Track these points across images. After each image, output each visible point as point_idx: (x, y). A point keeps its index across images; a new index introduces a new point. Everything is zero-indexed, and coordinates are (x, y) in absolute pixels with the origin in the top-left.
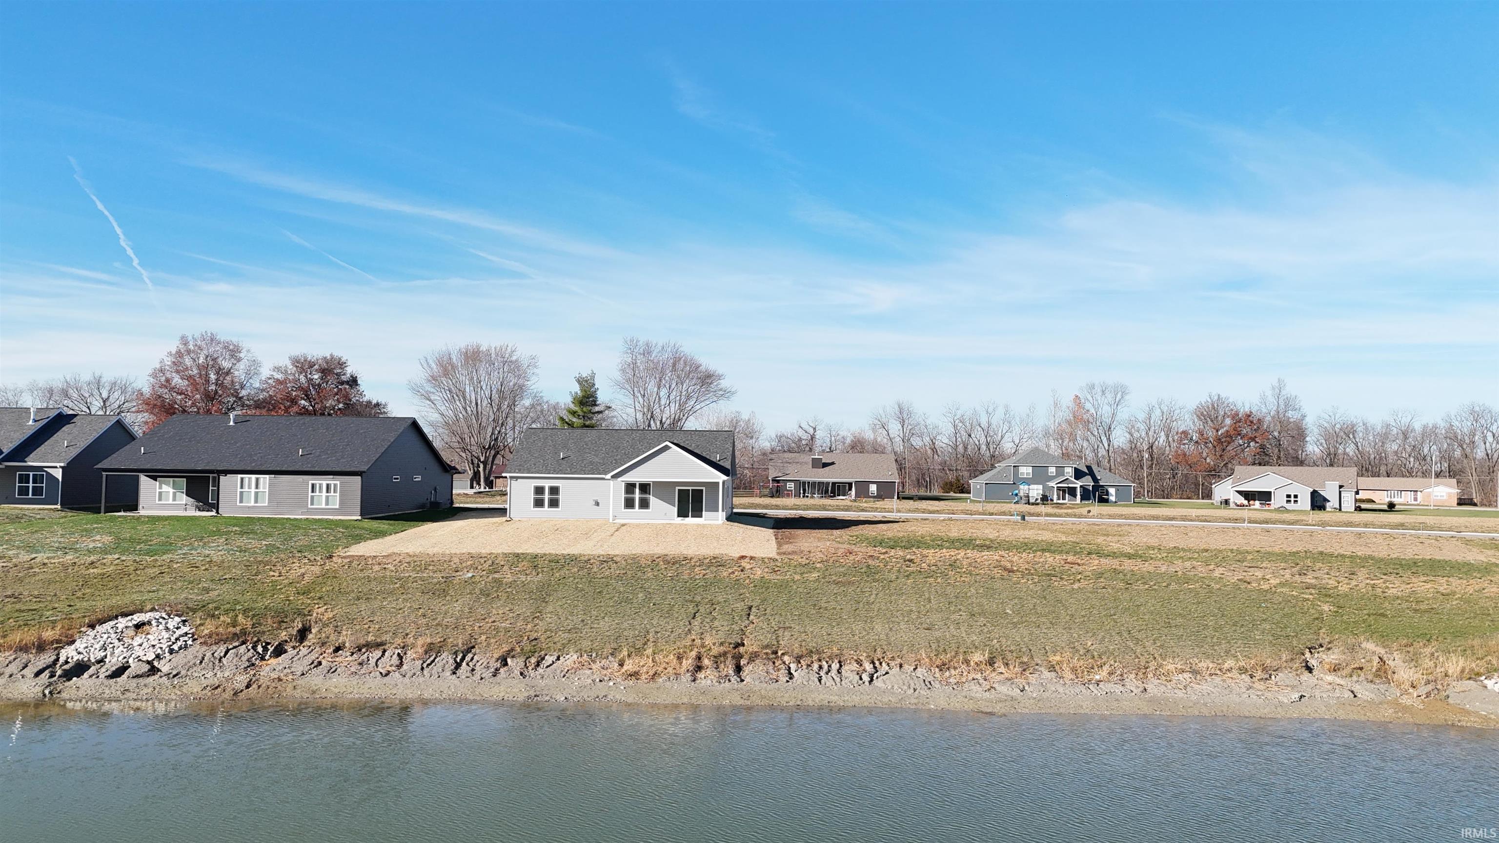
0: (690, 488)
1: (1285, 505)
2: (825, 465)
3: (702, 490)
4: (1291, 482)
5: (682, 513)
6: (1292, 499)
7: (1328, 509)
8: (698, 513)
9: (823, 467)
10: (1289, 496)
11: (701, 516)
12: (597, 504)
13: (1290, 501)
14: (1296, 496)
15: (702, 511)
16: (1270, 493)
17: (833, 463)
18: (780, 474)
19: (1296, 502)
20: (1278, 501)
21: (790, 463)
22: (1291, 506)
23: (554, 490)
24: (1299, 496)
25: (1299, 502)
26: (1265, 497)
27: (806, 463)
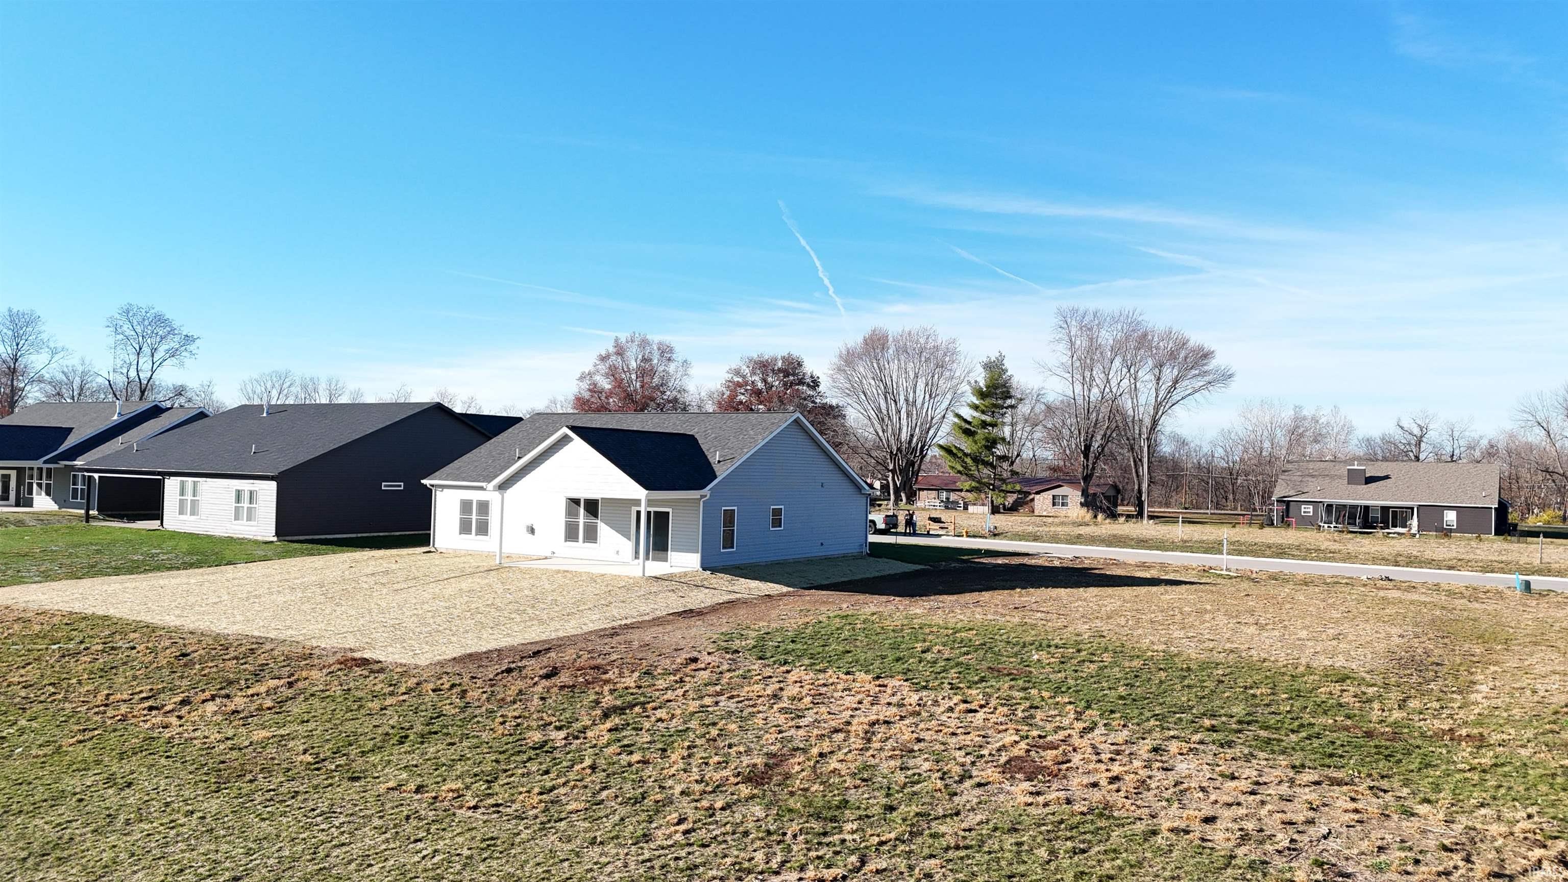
0: (652, 510)
2: (1370, 480)
3: (668, 514)
9: (1366, 483)
17: (1387, 477)
18: (1290, 493)
21: (1313, 476)
27: (1340, 477)
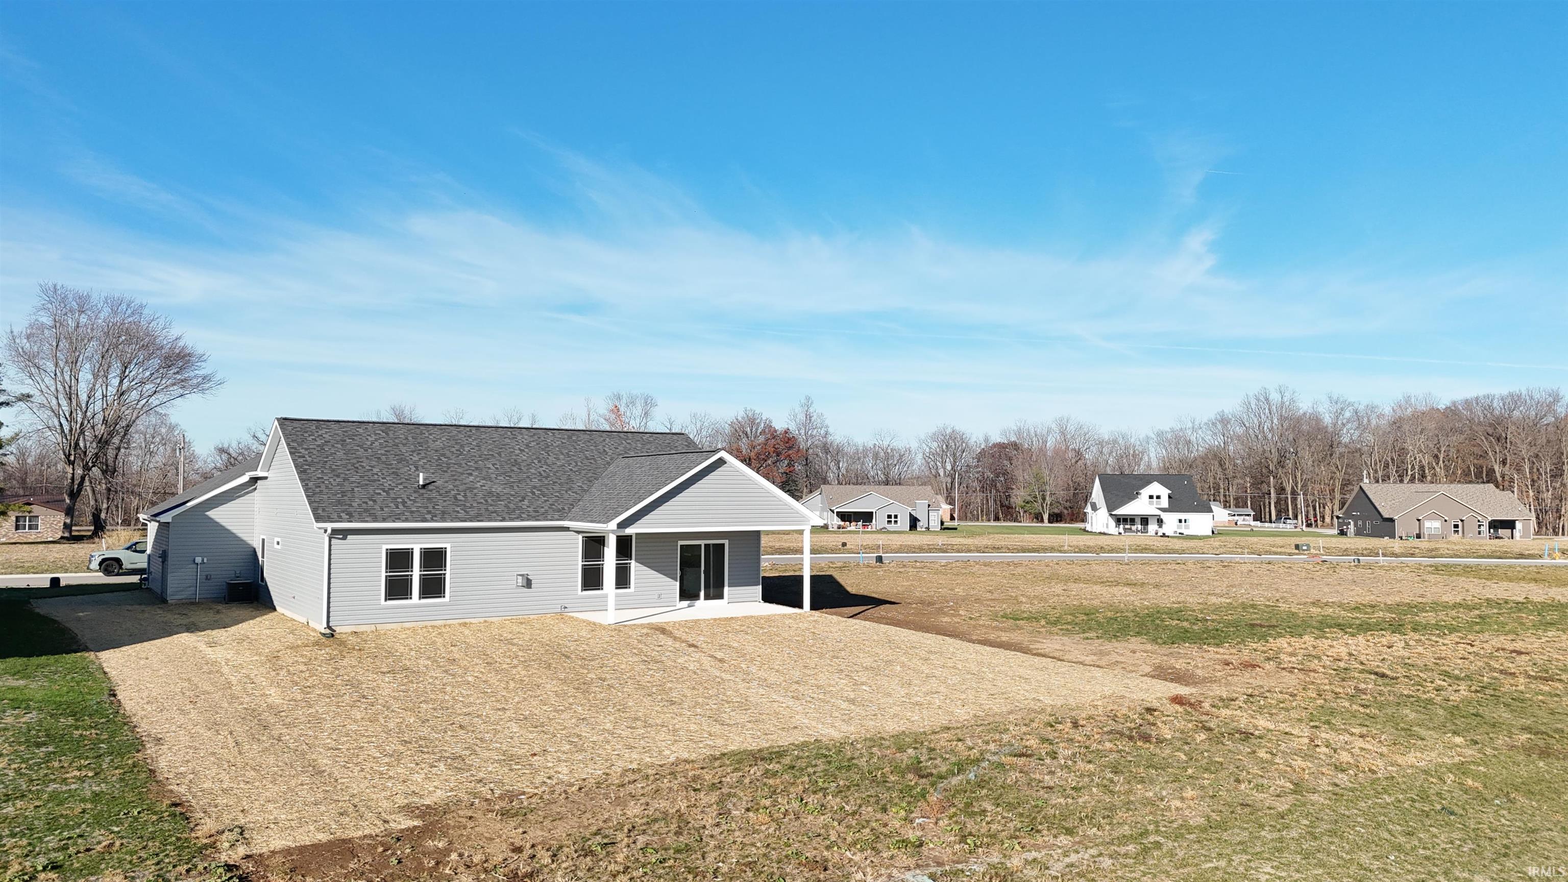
0: (702, 543)
1: (887, 525)
3: (723, 545)
4: (892, 501)
5: (688, 594)
6: (893, 519)
7: (919, 529)
8: (715, 592)
10: (889, 516)
11: (720, 596)
12: (528, 584)
13: (891, 521)
14: (896, 517)
15: (723, 586)
16: (872, 513)
19: (896, 522)
20: (879, 521)
22: (893, 527)
23: (434, 558)
24: (899, 517)
25: (899, 522)
26: (867, 517)
